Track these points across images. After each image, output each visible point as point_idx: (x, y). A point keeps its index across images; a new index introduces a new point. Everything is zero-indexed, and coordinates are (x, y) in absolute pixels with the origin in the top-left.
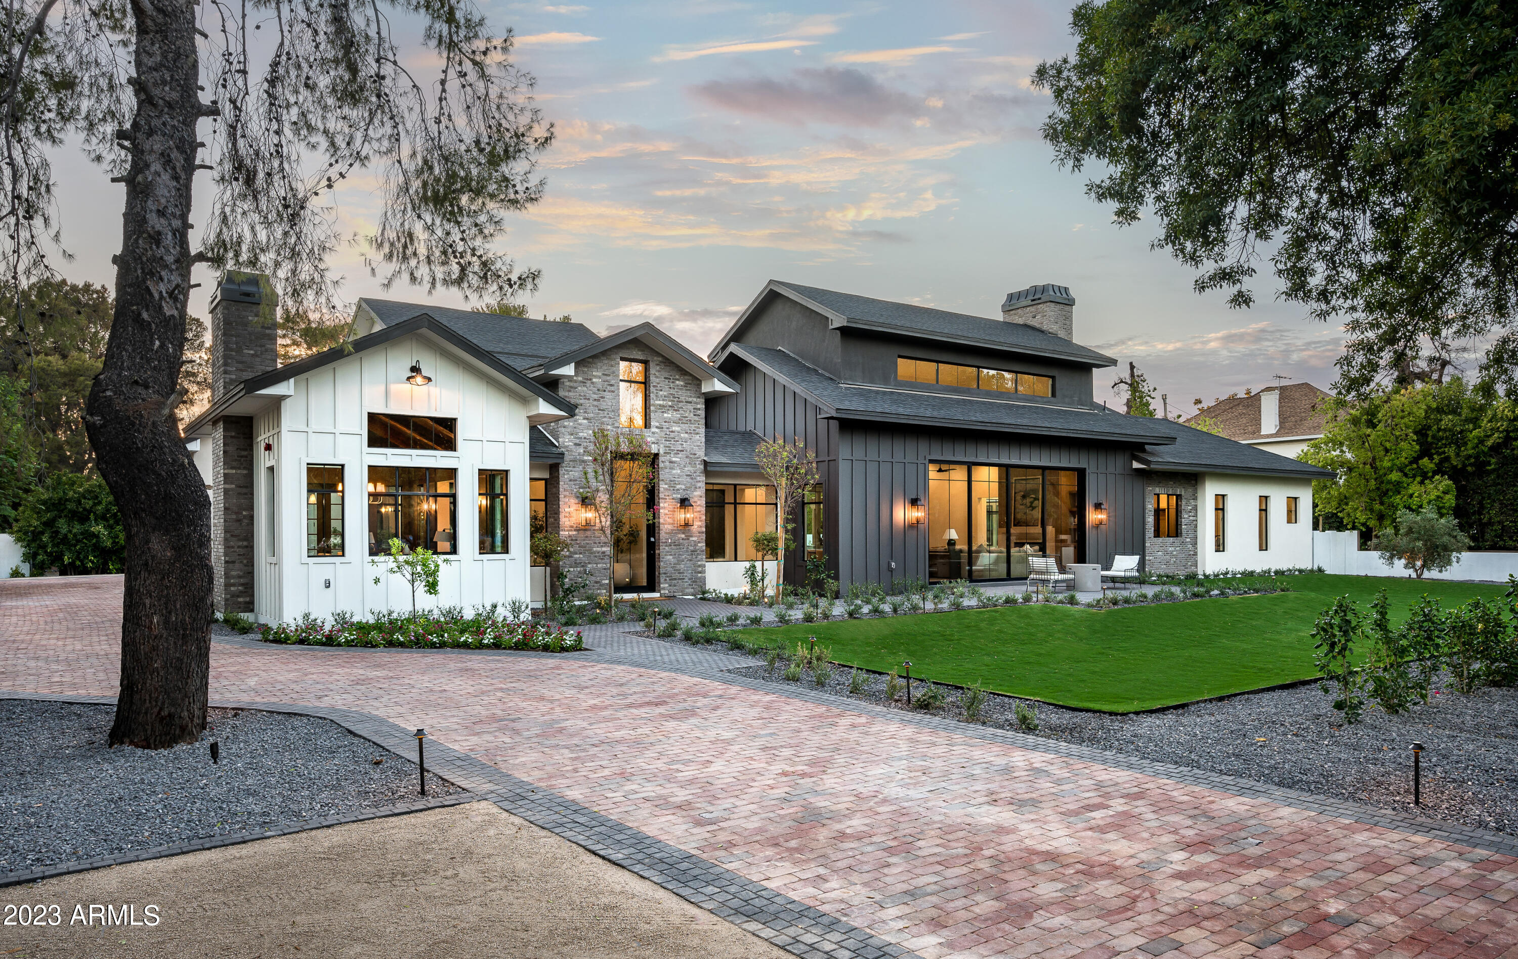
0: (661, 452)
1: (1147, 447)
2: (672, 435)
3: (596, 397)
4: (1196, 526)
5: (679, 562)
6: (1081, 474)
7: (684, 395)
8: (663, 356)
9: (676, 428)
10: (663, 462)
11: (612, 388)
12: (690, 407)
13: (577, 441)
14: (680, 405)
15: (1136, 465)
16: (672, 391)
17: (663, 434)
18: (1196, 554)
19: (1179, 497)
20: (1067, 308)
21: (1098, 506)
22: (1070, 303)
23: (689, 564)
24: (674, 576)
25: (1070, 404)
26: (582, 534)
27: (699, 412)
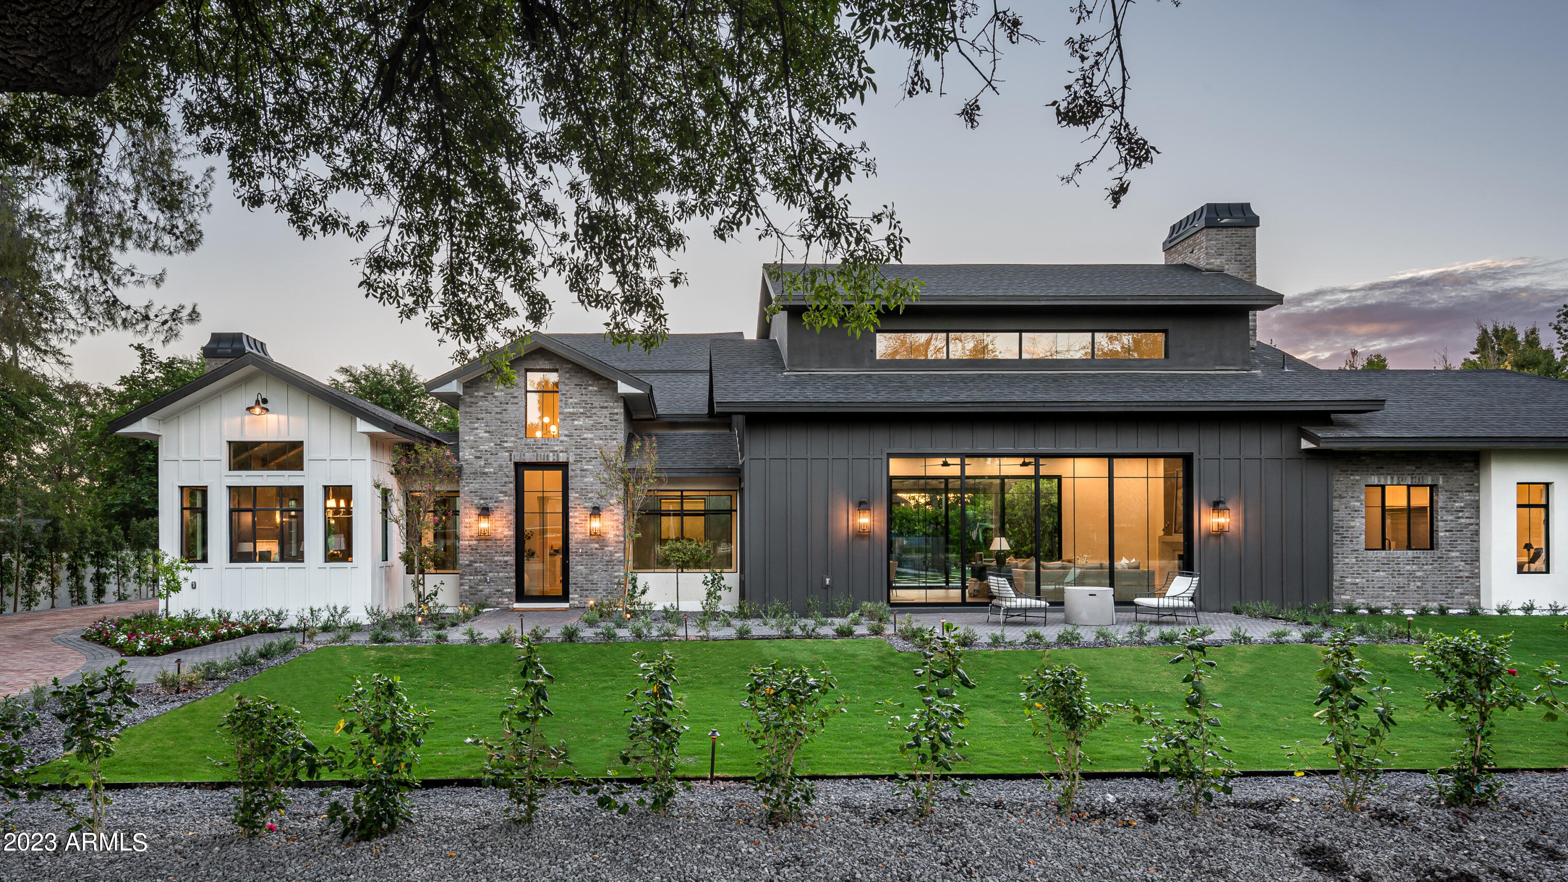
0: (571, 460)
1: (1333, 416)
2: (584, 442)
3: (498, 410)
4: (1477, 533)
5: (592, 572)
6: (1187, 459)
7: (598, 401)
8: (573, 363)
9: (589, 435)
10: (573, 470)
11: (515, 400)
12: (605, 412)
13: (478, 454)
14: (594, 411)
15: (1305, 444)
16: (584, 398)
17: (573, 442)
18: (1477, 576)
19: (1433, 488)
20: (1248, 231)
21: (1217, 506)
22: (1252, 222)
23: (604, 574)
24: (585, 587)
25: (1197, 366)
26: (483, 544)
27: (616, 417)
